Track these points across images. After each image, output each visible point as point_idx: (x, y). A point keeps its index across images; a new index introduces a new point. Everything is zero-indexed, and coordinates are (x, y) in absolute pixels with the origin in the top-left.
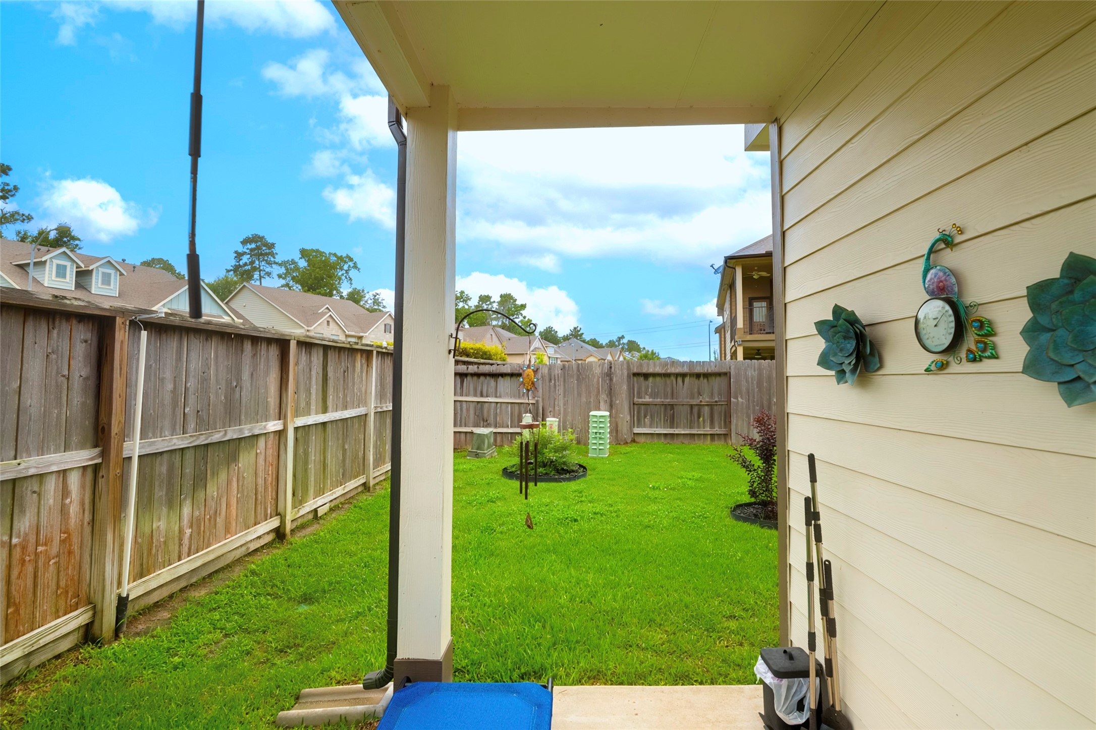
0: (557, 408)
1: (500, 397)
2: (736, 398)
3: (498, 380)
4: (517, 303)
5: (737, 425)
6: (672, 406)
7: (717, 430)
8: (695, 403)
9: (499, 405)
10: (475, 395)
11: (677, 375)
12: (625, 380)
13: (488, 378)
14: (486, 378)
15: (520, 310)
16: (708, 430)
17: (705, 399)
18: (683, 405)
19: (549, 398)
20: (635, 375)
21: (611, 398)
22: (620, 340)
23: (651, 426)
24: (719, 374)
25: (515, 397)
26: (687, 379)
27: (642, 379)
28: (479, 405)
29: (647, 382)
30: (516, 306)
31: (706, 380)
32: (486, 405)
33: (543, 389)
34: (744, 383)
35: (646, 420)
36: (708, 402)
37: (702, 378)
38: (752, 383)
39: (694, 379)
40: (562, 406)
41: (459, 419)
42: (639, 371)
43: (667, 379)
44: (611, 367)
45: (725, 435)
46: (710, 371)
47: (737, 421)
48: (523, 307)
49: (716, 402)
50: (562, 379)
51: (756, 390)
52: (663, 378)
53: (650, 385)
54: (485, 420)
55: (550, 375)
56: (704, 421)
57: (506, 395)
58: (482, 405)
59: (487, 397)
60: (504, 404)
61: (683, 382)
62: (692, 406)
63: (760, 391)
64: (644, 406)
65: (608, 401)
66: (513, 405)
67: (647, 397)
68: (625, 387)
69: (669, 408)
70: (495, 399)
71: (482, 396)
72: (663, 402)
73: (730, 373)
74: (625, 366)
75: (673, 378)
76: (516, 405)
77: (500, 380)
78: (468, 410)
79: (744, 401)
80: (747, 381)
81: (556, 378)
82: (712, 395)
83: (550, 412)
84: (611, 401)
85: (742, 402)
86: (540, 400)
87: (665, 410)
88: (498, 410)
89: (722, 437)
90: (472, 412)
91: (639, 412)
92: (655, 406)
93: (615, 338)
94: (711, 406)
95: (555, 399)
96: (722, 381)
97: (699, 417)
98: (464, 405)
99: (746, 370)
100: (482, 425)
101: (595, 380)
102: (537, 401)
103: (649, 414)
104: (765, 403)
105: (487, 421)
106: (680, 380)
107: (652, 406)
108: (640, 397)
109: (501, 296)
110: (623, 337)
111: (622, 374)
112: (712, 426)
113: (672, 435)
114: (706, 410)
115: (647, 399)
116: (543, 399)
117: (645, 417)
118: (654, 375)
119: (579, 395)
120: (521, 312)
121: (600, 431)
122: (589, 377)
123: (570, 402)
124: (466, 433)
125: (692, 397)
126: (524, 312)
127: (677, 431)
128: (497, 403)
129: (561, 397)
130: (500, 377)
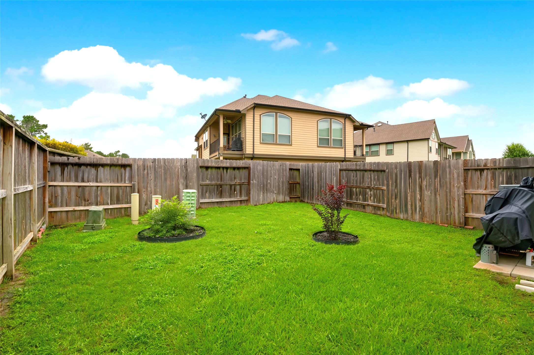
0: (149, 189)
1: (101, 182)
2: (253, 181)
3: (99, 169)
4: (39, 123)
5: (253, 195)
6: (221, 186)
7: (243, 198)
8: (233, 184)
9: (99, 188)
10: (77, 181)
11: (223, 168)
12: (195, 171)
13: (89, 167)
14: (87, 167)
15: (42, 128)
16: (239, 198)
17: (238, 181)
18: (226, 185)
19: (143, 181)
20: (201, 167)
21: (186, 181)
22: (117, 153)
23: (209, 198)
24: (245, 168)
25: (114, 182)
26: (229, 170)
27: (205, 170)
28: (80, 188)
29: (207, 172)
30: (38, 126)
31: (238, 171)
32: (87, 188)
33: (138, 176)
34: (256, 173)
35: (207, 194)
36: (239, 183)
37: (236, 170)
38: (260, 173)
39: (232, 170)
40: (153, 187)
41: (60, 201)
42: (203, 165)
43: (218, 170)
44: (187, 162)
45: (247, 200)
46: (240, 166)
47: (253, 192)
48: (45, 126)
49: (243, 183)
50: (153, 169)
51: (262, 176)
52: (216, 170)
53: (209, 173)
54: (87, 200)
55: (144, 166)
56: (237, 193)
57: (106, 180)
58: (83, 189)
59: (88, 182)
60: (105, 188)
61: (227, 172)
62: (231, 186)
63: (263, 177)
64: (206, 186)
65: (185, 184)
66: (112, 188)
67: (207, 181)
68: (195, 174)
69: (219, 187)
70: (96, 183)
71: (83, 181)
72: (216, 183)
73: (250, 167)
74: (195, 161)
75: (221, 169)
76: (115, 188)
77: (101, 169)
78: (69, 193)
79: (256, 182)
80: (258, 172)
81: (149, 169)
82: (241, 180)
83: (144, 192)
84: (187, 183)
85: (255, 183)
86: (136, 183)
87: (217, 187)
88: (99, 193)
89: (245, 202)
90: (73, 193)
91: (202, 190)
92: (211, 186)
93: (113, 152)
94: (240, 185)
95: (148, 183)
96: (245, 172)
97: (235, 191)
98: (65, 189)
99: (257, 166)
100: (83, 204)
101: (177, 170)
102: (134, 185)
103: (208, 191)
104: (265, 183)
105: (88, 201)
106: (225, 170)
107: (210, 186)
108: (203, 180)
109: (24, 117)
110: (119, 151)
111: (194, 166)
112: (241, 196)
113: (221, 202)
114: (238, 187)
115: (208, 182)
116: (138, 183)
117: (206, 192)
118: (212, 168)
119: (166, 179)
120: (43, 130)
121: (192, 202)
122: (172, 168)
123: (158, 184)
124: (67, 211)
125: (231, 180)
126: (45, 130)
127: (224, 200)
128: (98, 186)
129: (152, 181)
130: (100, 167)
